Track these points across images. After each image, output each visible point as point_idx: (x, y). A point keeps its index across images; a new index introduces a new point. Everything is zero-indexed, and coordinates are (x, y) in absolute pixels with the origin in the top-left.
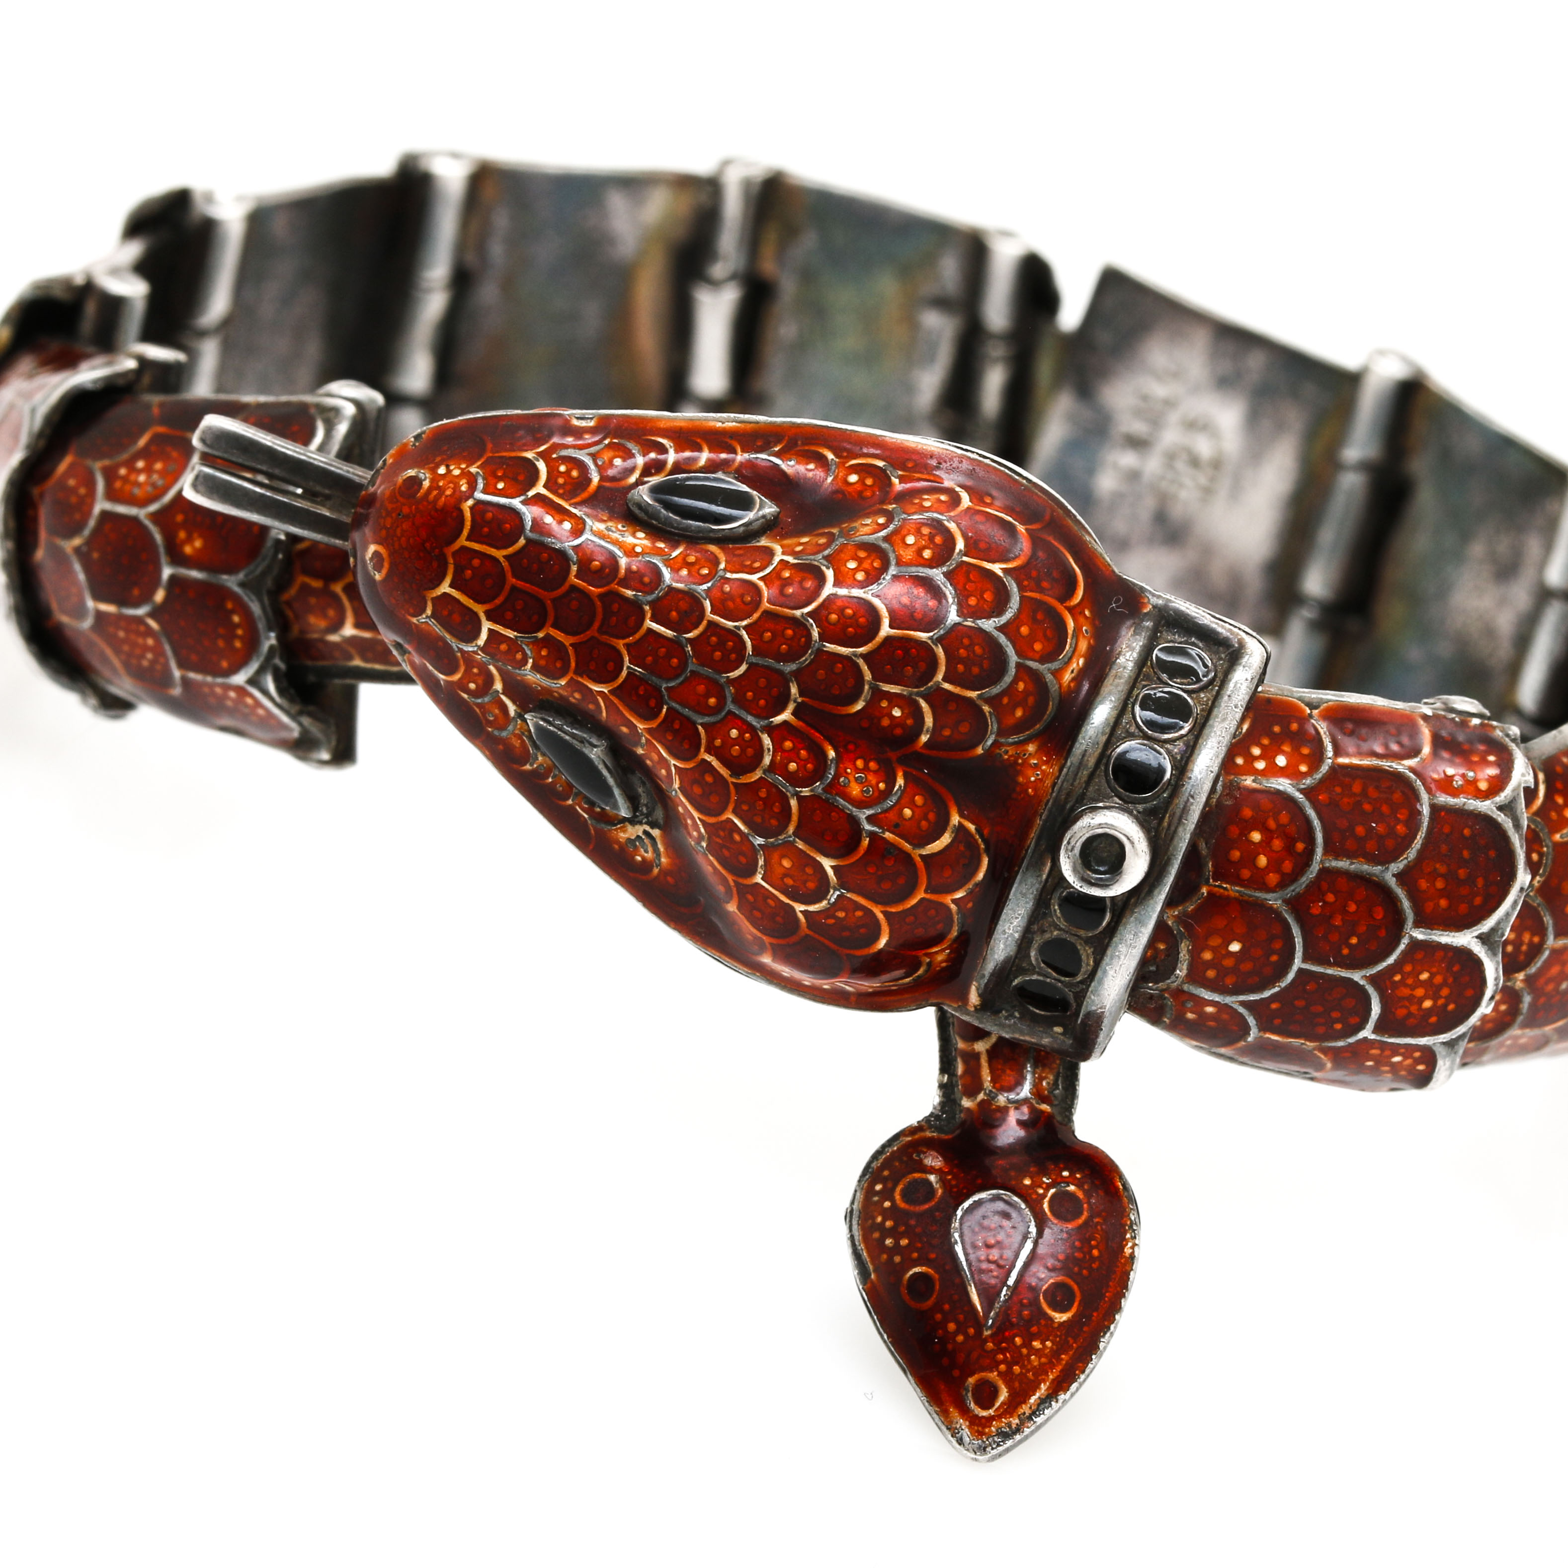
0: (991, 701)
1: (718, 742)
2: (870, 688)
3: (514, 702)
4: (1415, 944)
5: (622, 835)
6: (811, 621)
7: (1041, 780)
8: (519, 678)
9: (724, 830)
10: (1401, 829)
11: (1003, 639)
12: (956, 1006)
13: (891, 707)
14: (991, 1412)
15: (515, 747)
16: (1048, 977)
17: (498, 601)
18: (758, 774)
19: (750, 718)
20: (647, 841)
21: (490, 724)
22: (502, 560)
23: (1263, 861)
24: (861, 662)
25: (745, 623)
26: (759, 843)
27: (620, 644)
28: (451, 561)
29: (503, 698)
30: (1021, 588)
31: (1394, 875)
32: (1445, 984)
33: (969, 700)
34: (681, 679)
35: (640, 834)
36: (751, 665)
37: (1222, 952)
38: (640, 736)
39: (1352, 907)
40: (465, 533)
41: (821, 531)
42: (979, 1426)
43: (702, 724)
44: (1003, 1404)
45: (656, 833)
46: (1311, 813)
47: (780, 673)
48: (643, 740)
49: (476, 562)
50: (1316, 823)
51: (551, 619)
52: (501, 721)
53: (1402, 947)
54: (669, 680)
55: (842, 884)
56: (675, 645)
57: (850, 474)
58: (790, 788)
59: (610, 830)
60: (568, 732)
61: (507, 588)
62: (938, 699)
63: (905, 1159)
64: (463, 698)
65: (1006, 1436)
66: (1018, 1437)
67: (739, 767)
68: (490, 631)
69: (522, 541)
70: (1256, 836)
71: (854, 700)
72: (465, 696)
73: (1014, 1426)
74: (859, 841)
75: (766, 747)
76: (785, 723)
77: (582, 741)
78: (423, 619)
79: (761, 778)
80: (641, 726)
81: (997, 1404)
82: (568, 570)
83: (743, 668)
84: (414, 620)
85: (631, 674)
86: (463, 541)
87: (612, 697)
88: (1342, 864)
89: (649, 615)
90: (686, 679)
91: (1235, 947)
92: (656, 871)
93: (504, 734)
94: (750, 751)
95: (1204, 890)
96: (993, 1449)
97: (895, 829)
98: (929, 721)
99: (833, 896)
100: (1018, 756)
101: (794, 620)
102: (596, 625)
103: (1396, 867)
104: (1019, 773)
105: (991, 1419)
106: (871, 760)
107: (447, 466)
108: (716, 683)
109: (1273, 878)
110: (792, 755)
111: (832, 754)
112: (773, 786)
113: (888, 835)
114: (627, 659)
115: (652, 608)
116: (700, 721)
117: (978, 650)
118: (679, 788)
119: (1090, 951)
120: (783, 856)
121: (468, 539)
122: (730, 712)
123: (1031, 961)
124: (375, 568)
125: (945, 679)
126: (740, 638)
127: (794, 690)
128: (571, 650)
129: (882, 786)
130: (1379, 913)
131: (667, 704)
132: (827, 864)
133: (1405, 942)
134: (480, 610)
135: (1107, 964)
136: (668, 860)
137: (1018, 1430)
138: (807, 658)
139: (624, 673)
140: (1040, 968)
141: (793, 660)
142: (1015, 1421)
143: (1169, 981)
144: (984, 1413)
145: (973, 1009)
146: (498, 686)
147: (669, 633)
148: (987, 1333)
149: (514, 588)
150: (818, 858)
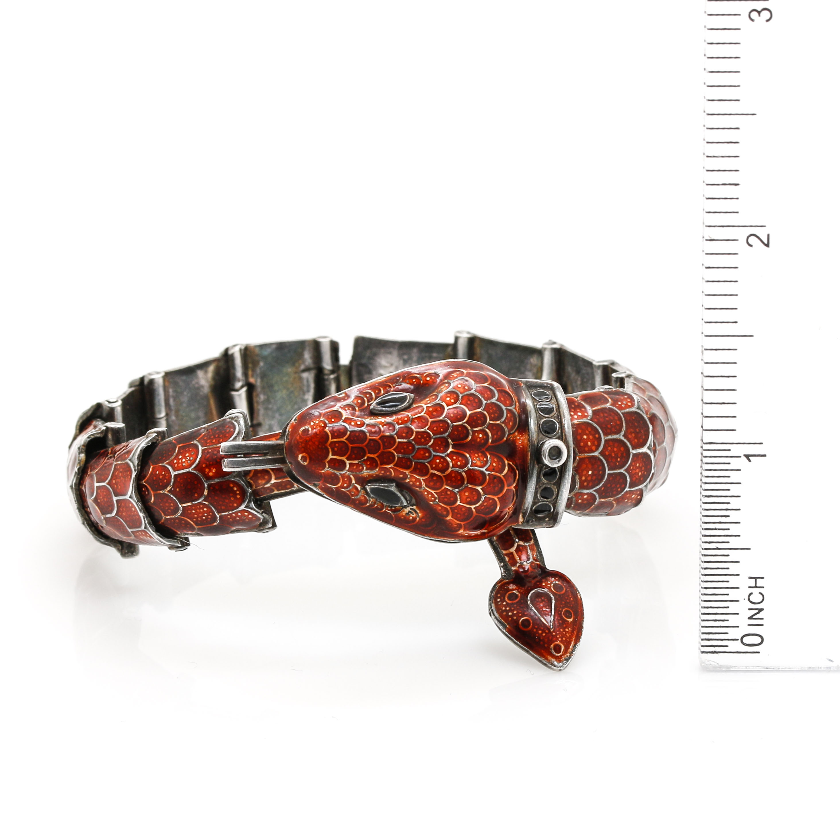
0: (503, 422)
1: (434, 465)
2: (471, 431)
3: (359, 485)
4: (634, 455)
5: (404, 513)
6: (446, 419)
7: (523, 442)
8: (360, 476)
9: (444, 493)
10: (618, 422)
11: (498, 403)
12: (515, 525)
13: (478, 435)
14: (561, 653)
15: (362, 499)
16: (543, 502)
17: (349, 453)
18: (450, 470)
19: (441, 454)
20: (412, 511)
21: (352, 495)
22: (345, 441)
23: (589, 443)
24: (466, 424)
25: (427, 427)
26: (456, 491)
27: (392, 450)
28: (329, 447)
29: (356, 485)
30: (495, 388)
31: (623, 436)
32: (643, 466)
33: (498, 424)
34: (415, 452)
35: (409, 510)
36: (435, 439)
37: (587, 476)
38: (407, 475)
39: (615, 450)
40: (330, 437)
41: (430, 395)
42: (559, 659)
43: (427, 463)
44: (563, 650)
45: (414, 507)
46: (595, 425)
47: (444, 438)
48: (409, 476)
49: (337, 445)
50: (598, 428)
51: (367, 452)
52: (356, 492)
53: (631, 457)
54: (411, 454)
55: (485, 493)
56: (409, 443)
57: (427, 378)
58: (461, 470)
59: (399, 513)
60: (382, 486)
61: (350, 448)
62: (490, 427)
63: (503, 589)
64: (343, 491)
65: (567, 660)
66: (571, 659)
67: (443, 471)
68: (350, 464)
69: (349, 433)
70: (585, 437)
71: (468, 437)
72: (343, 490)
73: (569, 656)
74: (486, 477)
75: (449, 461)
76: (451, 452)
77: (387, 487)
78: (326, 469)
79: (451, 471)
80: (407, 472)
81: (562, 651)
82: (366, 435)
83: (432, 440)
84: (323, 471)
85: (399, 457)
86: (331, 440)
87: (395, 467)
88: (609, 437)
89: (396, 437)
90: (417, 451)
91: (590, 473)
92: (418, 519)
93: (358, 497)
94: (445, 464)
95: (578, 458)
96: (565, 665)
97: (493, 470)
98: (490, 435)
99: (483, 498)
100: (514, 438)
101: (441, 421)
102: (382, 447)
103: (622, 433)
104: (515, 443)
105: (561, 656)
106: (479, 453)
107: (313, 422)
108: (426, 449)
109: (594, 448)
110: (458, 460)
111: (468, 455)
112: (456, 471)
113: (493, 473)
114: (396, 454)
115: (397, 436)
116: (426, 462)
117: (494, 409)
118: (425, 486)
119: (555, 487)
120: (465, 492)
121: (332, 439)
122: (434, 455)
123: (538, 498)
124: (303, 461)
125: (490, 420)
126: (428, 433)
127: (450, 441)
128: (377, 458)
129: (485, 459)
130: (622, 449)
131: (413, 461)
132: (479, 488)
133: (631, 455)
134: (344, 458)
135: (562, 488)
136: (422, 514)
137: (570, 657)
138: (450, 430)
139: (396, 458)
140: (541, 499)
141: (446, 432)
142: (568, 655)
143: (574, 491)
144: (559, 655)
145: (521, 524)
146: (354, 482)
147: (405, 440)
148: (552, 630)
149: (352, 447)
150: (476, 488)
